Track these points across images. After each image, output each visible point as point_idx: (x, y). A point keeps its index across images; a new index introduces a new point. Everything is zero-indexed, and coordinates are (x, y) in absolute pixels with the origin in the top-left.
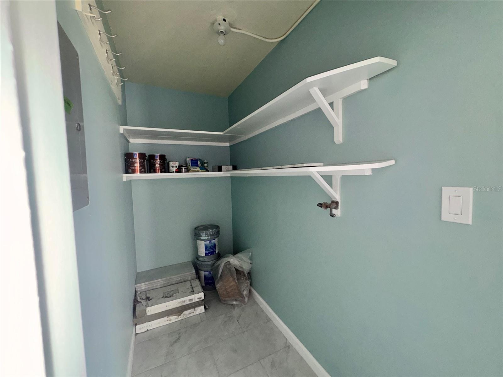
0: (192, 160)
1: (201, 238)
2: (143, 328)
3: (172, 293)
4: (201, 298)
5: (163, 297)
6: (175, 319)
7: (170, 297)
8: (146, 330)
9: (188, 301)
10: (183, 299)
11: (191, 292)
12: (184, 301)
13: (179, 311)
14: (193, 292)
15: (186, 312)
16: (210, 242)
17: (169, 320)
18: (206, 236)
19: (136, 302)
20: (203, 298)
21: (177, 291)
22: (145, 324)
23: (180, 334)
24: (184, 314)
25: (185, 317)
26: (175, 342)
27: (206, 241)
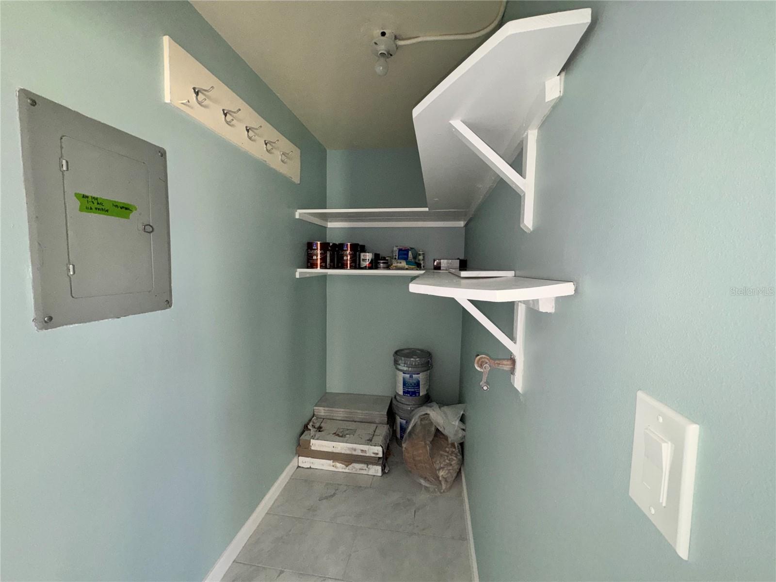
0: (400, 250)
1: (399, 368)
2: (305, 462)
3: (347, 432)
4: (377, 454)
5: (335, 433)
6: (342, 468)
7: (342, 436)
8: (309, 467)
9: (360, 451)
10: (354, 446)
11: (368, 440)
12: (355, 450)
13: (349, 459)
14: (370, 441)
15: (358, 466)
16: (411, 377)
17: (335, 467)
18: (406, 365)
19: (306, 428)
20: (381, 455)
21: (353, 432)
22: (307, 458)
23: (337, 491)
24: (354, 468)
25: (354, 471)
26: (326, 498)
27: (405, 373)
